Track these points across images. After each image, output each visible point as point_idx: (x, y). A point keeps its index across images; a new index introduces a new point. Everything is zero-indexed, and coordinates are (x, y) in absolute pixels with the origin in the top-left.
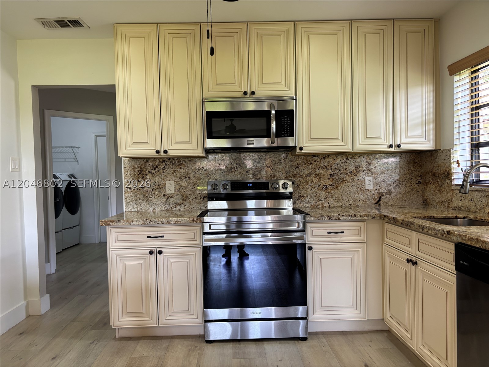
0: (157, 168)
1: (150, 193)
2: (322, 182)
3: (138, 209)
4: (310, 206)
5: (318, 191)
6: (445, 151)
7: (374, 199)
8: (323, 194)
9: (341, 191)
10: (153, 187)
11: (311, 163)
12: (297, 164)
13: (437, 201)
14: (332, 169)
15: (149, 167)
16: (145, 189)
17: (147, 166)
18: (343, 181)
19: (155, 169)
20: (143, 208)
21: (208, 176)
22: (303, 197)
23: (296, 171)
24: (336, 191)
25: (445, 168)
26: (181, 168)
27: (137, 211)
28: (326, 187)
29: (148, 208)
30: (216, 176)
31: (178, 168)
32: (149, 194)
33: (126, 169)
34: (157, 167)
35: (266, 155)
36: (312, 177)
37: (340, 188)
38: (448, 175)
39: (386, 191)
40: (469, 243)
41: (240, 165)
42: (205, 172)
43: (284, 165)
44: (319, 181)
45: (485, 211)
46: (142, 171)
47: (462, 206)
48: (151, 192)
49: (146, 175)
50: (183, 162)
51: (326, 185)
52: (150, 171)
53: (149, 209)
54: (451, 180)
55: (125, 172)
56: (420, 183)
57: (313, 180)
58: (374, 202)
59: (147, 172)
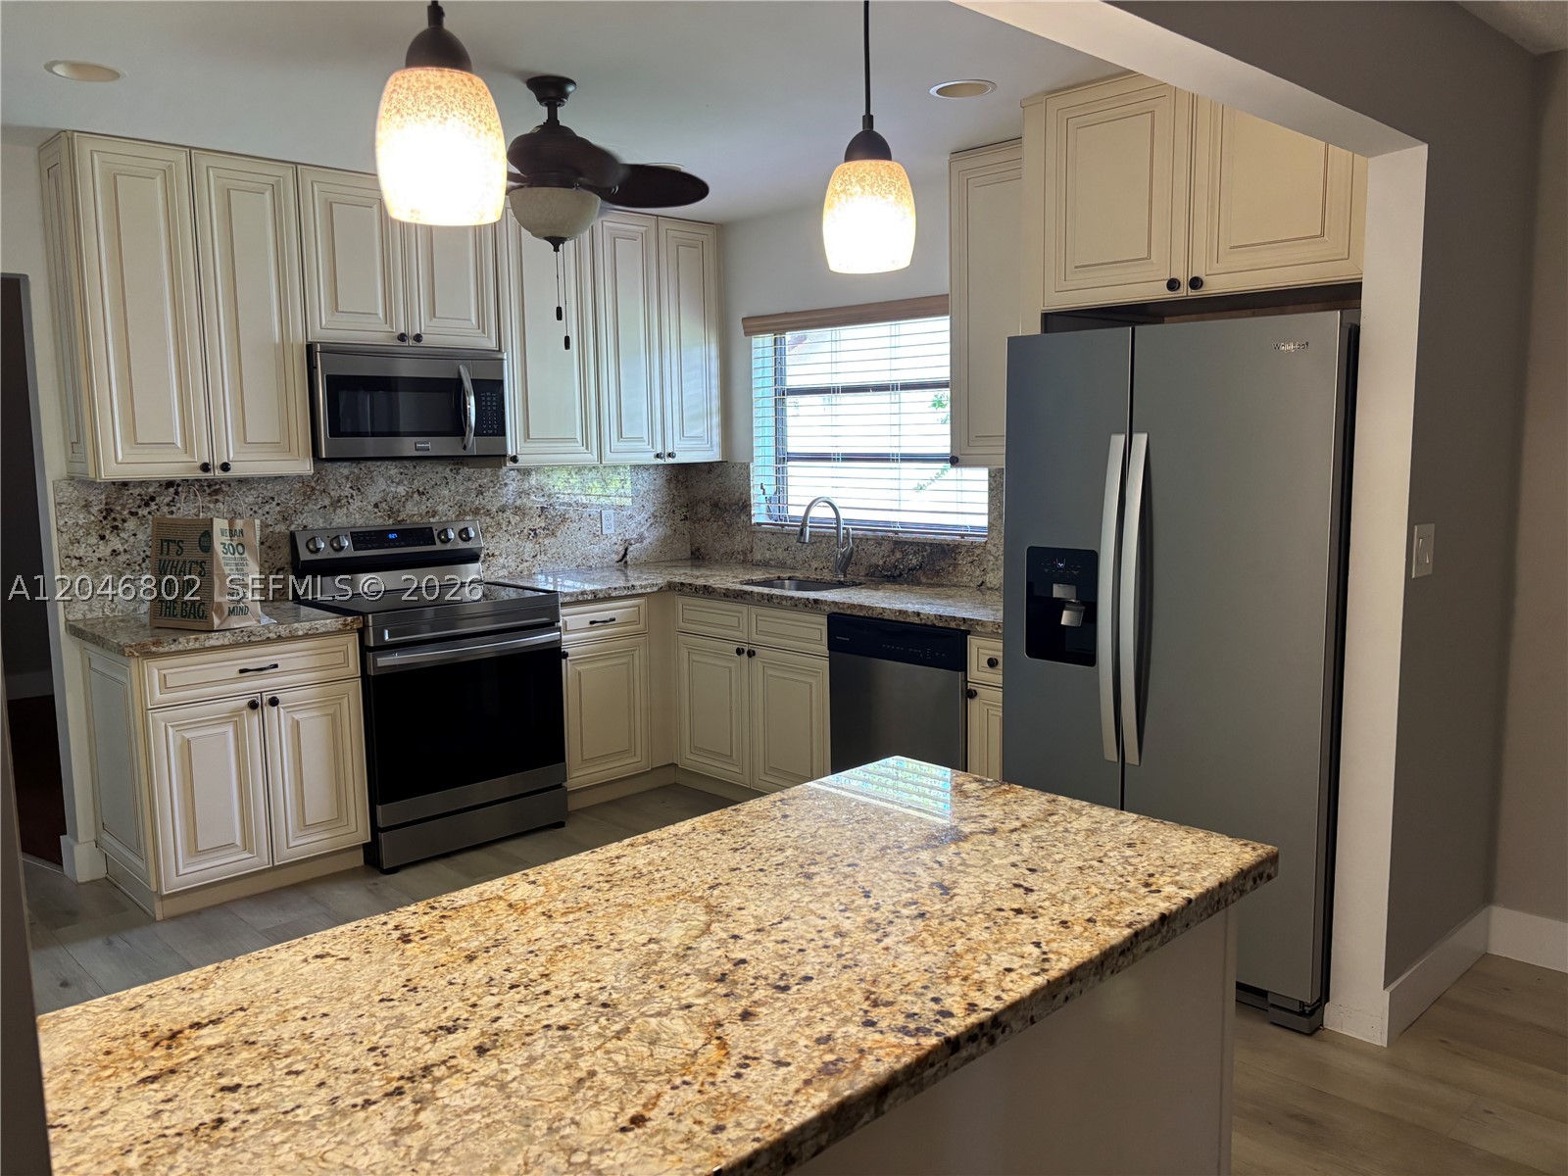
0: (153, 503)
1: (138, 568)
2: (528, 524)
3: (103, 612)
4: (506, 574)
5: (520, 543)
6: (739, 466)
7: (617, 553)
8: (529, 547)
9: (561, 540)
10: (144, 551)
11: (506, 484)
12: (480, 486)
13: (722, 551)
14: (543, 496)
15: (131, 501)
16: (122, 558)
17: (125, 498)
18: (564, 520)
19: (147, 505)
20: (120, 607)
21: (285, 519)
22: (493, 555)
23: (477, 502)
24: (553, 540)
25: (738, 494)
26: (217, 501)
27: (101, 615)
28: (535, 534)
29: (132, 608)
30: (306, 518)
31: (210, 502)
32: (134, 571)
33: (64, 506)
34: (153, 499)
35: (415, 467)
36: (508, 513)
37: (558, 534)
38: (745, 507)
39: (635, 536)
40: (849, 612)
41: (359, 490)
42: (278, 508)
43: (453, 488)
44: (521, 521)
45: (810, 565)
46: (112, 510)
47: (771, 559)
48: (139, 565)
49: (124, 521)
50: (223, 486)
51: (535, 530)
52: (133, 510)
53: (135, 610)
54: (749, 516)
55: (60, 515)
56: (686, 518)
57: (511, 520)
58: (616, 558)
59: (125, 513)
